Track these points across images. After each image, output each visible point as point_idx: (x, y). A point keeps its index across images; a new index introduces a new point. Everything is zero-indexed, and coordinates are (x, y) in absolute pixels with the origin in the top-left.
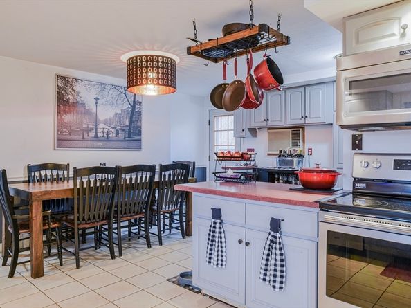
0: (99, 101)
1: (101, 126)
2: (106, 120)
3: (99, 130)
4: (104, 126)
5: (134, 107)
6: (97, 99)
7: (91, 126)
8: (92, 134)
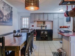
0: (4, 8)
1: (4, 17)
2: (5, 15)
3: (4, 19)
4: (5, 18)
5: (11, 12)
6: (3, 7)
7: (2, 17)
8: (2, 20)
